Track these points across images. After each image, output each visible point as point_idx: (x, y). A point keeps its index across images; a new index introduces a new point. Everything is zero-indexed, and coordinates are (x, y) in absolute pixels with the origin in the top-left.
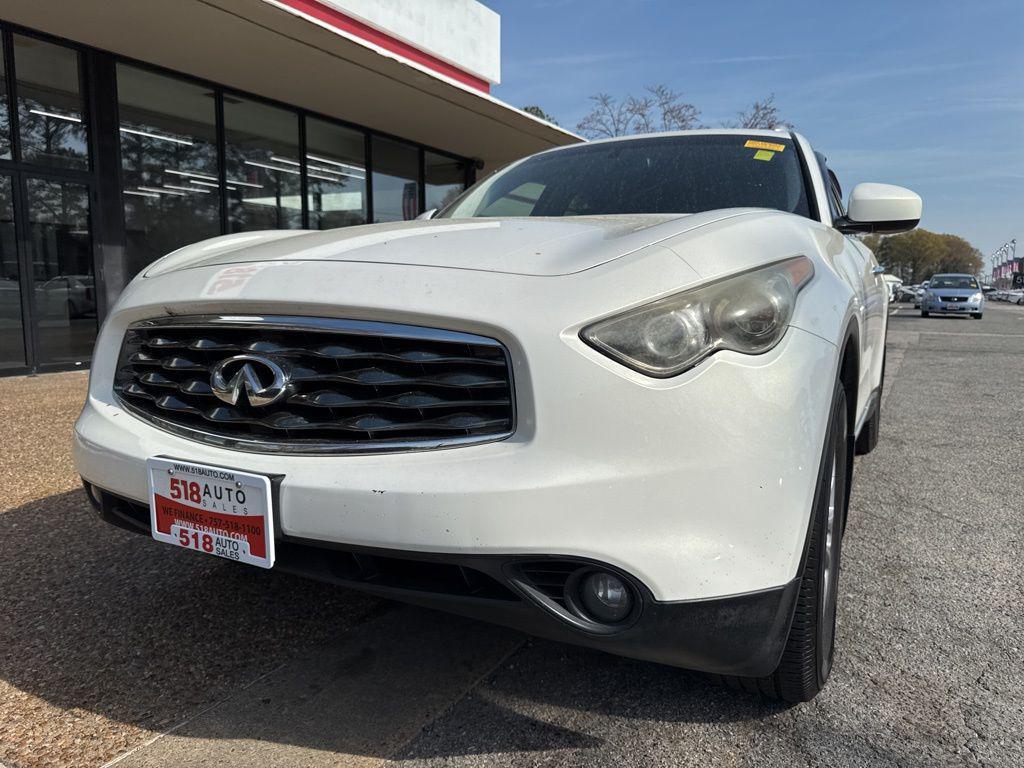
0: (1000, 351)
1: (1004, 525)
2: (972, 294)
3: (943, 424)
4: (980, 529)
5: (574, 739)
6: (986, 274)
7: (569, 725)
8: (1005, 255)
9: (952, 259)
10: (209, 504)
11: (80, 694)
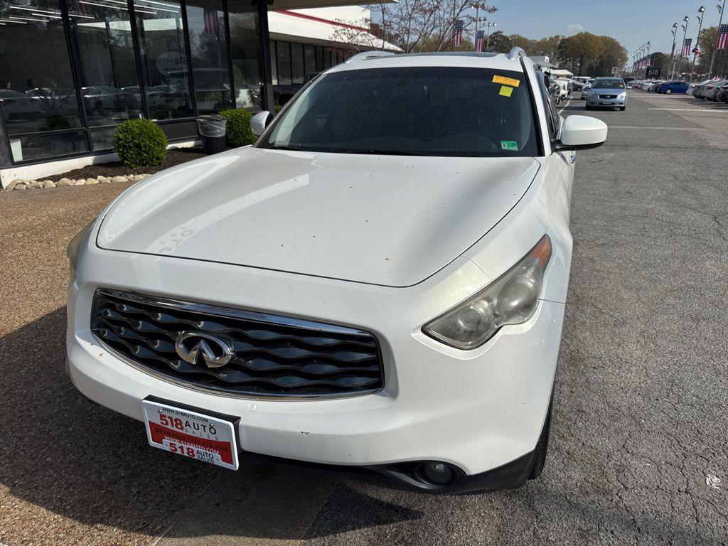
0: (637, 145)
1: (638, 319)
2: (620, 92)
3: (602, 223)
4: (624, 323)
5: (407, 514)
6: (629, 66)
7: (402, 504)
8: (642, 53)
9: (607, 55)
10: (189, 431)
11: (95, 512)
